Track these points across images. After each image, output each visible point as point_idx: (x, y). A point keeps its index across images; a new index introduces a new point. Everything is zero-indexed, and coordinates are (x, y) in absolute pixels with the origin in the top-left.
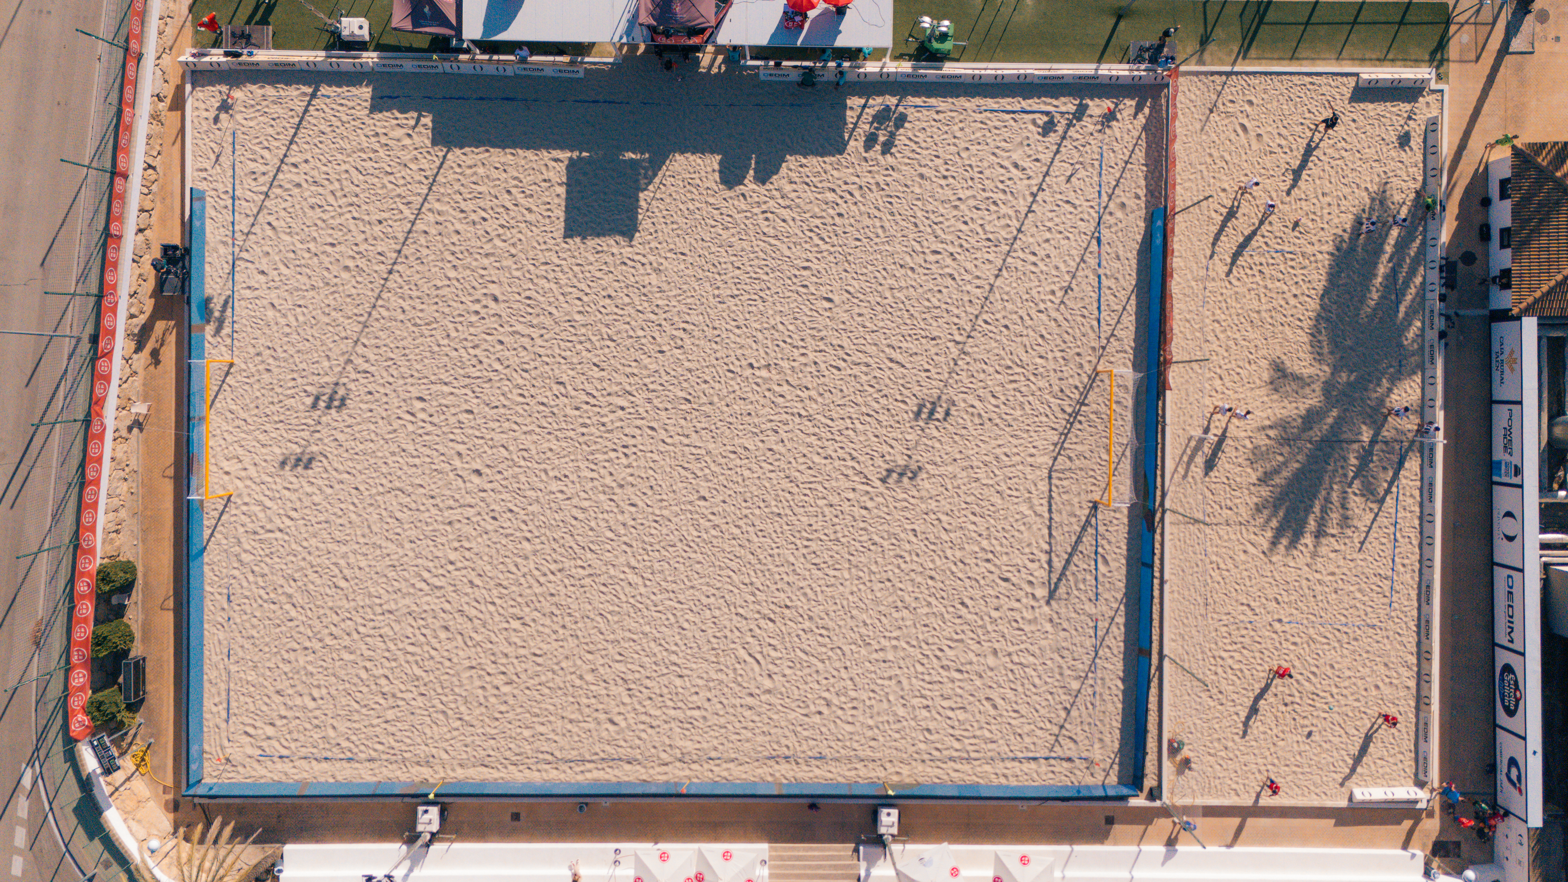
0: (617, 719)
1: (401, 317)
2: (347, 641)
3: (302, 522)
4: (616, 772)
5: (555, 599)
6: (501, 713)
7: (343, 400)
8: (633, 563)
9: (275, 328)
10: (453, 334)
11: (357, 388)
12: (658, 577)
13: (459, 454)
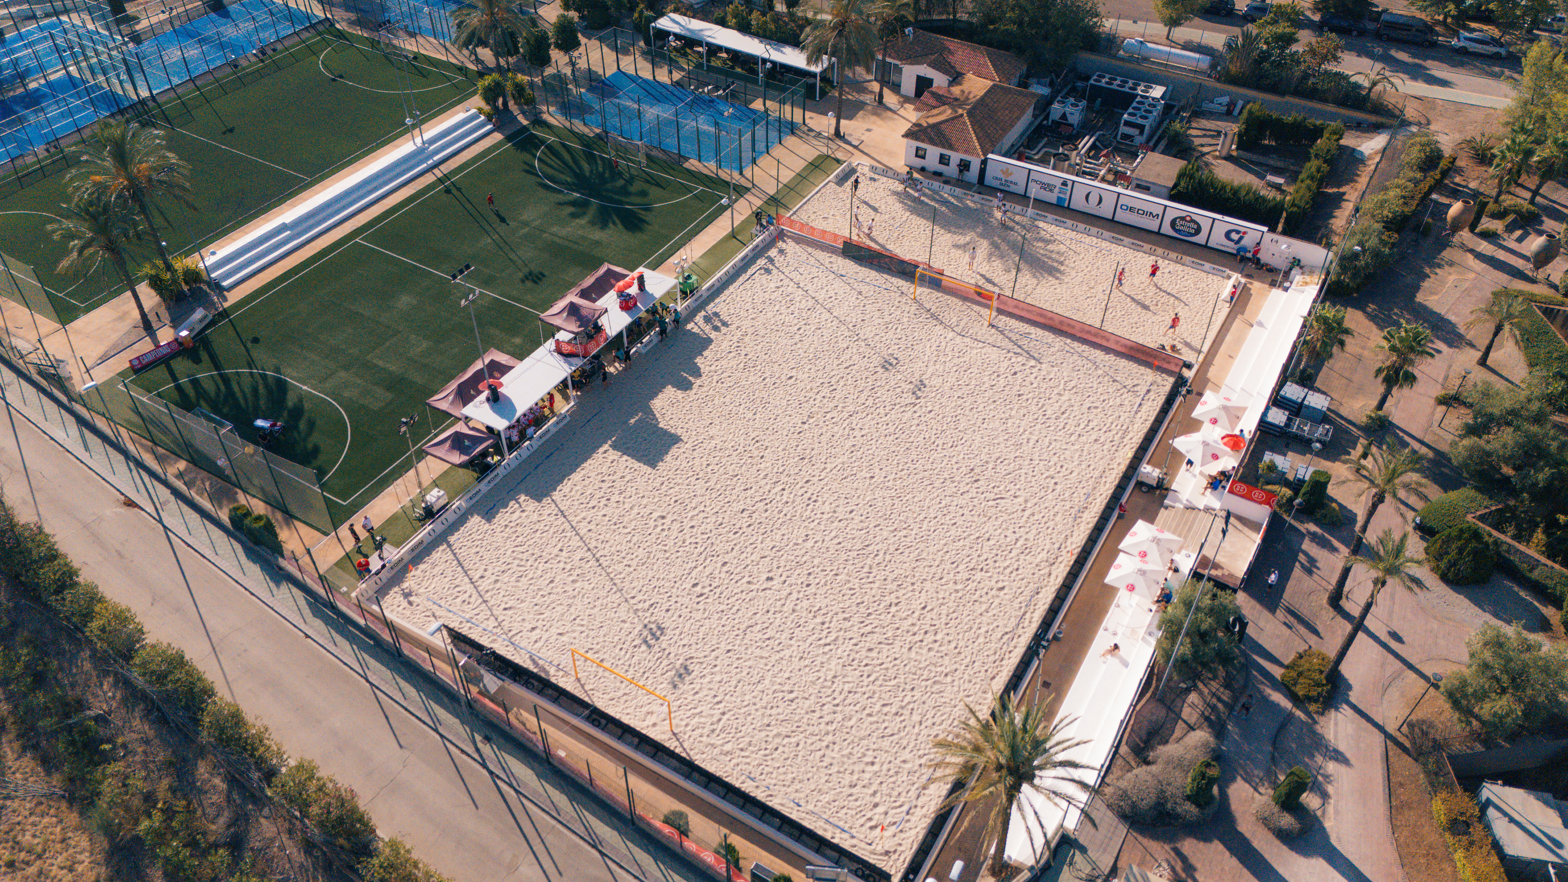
0: (1000, 585)
1: (631, 569)
2: (839, 717)
3: (727, 697)
4: (1040, 603)
5: (889, 579)
6: (956, 648)
7: (659, 628)
8: (892, 528)
9: (576, 641)
10: (666, 548)
11: (659, 615)
12: (910, 521)
13: (749, 583)
